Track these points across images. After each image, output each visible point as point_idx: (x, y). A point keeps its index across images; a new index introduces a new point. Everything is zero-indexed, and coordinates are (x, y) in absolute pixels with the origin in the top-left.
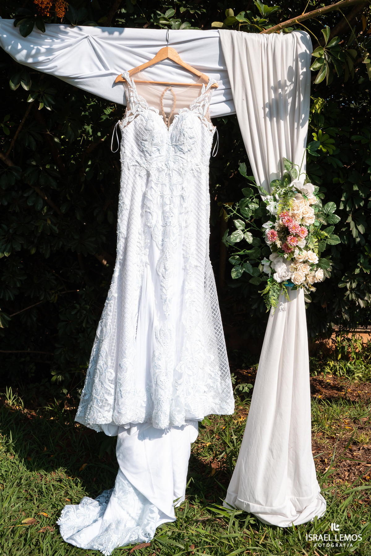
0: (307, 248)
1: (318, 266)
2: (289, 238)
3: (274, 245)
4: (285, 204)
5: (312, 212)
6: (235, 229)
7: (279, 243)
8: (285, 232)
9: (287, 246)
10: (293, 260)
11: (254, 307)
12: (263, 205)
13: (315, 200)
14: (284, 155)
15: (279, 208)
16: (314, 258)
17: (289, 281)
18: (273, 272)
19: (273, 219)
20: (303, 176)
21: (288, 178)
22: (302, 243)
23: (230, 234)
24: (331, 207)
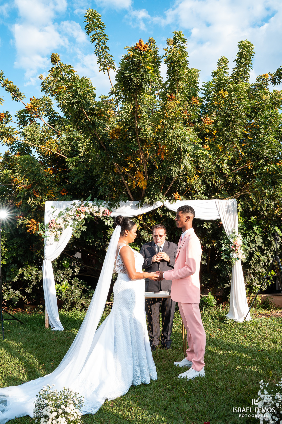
0: (241, 249)
1: (244, 254)
2: (236, 247)
3: (233, 249)
4: (234, 240)
5: (241, 241)
6: (222, 247)
7: (234, 249)
8: (235, 246)
9: (236, 249)
10: (238, 253)
11: (223, 273)
12: (229, 240)
13: (242, 238)
14: (233, 228)
15: (233, 241)
16: (243, 252)
17: (237, 258)
18: (233, 256)
19: (232, 243)
20: (238, 232)
21: (234, 233)
22: (240, 249)
23: (221, 248)
24: (245, 240)
